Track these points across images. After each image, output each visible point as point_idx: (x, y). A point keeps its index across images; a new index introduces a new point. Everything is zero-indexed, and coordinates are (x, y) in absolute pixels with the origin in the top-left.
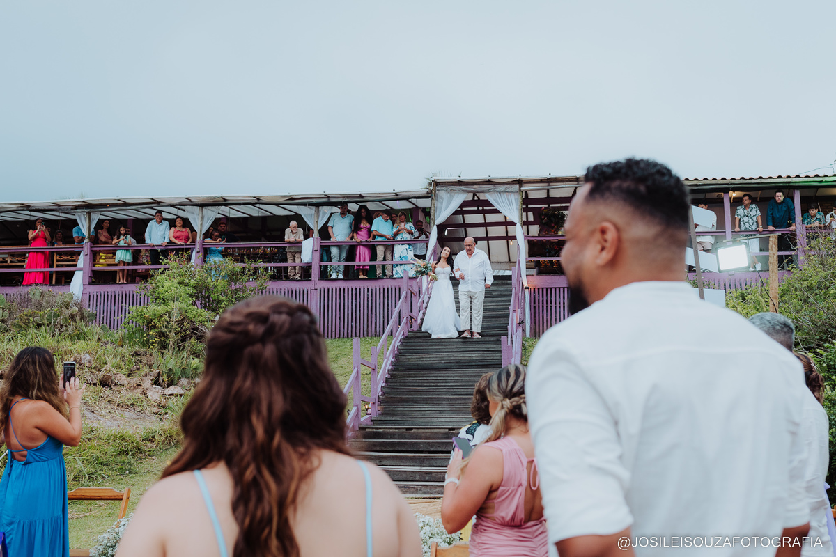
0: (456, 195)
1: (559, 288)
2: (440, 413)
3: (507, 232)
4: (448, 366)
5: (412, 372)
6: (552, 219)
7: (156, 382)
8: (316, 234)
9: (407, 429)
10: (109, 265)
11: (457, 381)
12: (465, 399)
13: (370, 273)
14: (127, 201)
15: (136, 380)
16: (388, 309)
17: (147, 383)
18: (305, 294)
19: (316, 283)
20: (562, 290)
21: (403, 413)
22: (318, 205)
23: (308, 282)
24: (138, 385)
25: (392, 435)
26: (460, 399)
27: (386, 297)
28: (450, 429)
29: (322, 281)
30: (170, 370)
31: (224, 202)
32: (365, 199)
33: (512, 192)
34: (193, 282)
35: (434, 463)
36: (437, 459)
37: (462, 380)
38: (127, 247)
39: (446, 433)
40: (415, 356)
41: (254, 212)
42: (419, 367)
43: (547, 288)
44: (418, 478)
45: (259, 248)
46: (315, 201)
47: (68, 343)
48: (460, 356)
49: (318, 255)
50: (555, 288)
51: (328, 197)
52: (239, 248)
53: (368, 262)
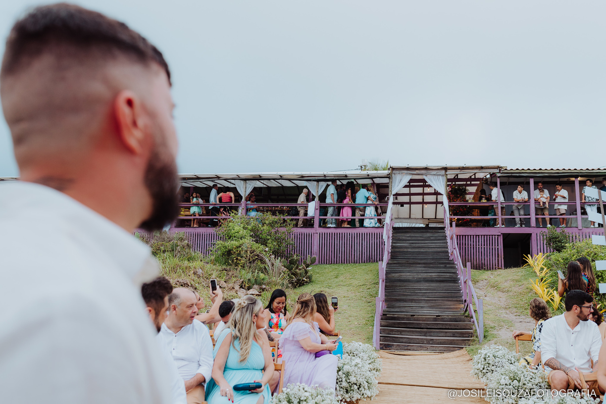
0: (405, 176)
1: (471, 236)
2: (422, 308)
3: (423, 199)
4: (418, 281)
5: (399, 284)
6: (458, 192)
7: (241, 287)
8: (317, 199)
9: (412, 315)
10: (186, 216)
11: (427, 289)
12: (435, 300)
13: (352, 223)
14: (199, 176)
15: (231, 285)
16: (362, 246)
17: (237, 287)
18: (310, 236)
19: (317, 230)
20: (472, 237)
21: (399, 307)
22: (318, 181)
23: (312, 229)
24: (233, 288)
25: (403, 319)
26: (432, 300)
27: (361, 239)
28: (437, 316)
29: (321, 228)
30: (249, 280)
31: (259, 178)
32: (348, 178)
33: (440, 175)
34: (250, 227)
35: (432, 334)
36: (434, 332)
37: (430, 290)
38: (197, 205)
39: (435, 318)
40: (397, 275)
41: (273, 184)
42: (400, 281)
43: (463, 236)
44: (425, 342)
45: (278, 207)
46: (317, 178)
47: (186, 262)
48: (425, 275)
49: (318, 211)
50: (468, 236)
51: (325, 176)
52: (267, 207)
53: (350, 217)
